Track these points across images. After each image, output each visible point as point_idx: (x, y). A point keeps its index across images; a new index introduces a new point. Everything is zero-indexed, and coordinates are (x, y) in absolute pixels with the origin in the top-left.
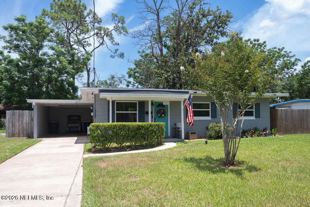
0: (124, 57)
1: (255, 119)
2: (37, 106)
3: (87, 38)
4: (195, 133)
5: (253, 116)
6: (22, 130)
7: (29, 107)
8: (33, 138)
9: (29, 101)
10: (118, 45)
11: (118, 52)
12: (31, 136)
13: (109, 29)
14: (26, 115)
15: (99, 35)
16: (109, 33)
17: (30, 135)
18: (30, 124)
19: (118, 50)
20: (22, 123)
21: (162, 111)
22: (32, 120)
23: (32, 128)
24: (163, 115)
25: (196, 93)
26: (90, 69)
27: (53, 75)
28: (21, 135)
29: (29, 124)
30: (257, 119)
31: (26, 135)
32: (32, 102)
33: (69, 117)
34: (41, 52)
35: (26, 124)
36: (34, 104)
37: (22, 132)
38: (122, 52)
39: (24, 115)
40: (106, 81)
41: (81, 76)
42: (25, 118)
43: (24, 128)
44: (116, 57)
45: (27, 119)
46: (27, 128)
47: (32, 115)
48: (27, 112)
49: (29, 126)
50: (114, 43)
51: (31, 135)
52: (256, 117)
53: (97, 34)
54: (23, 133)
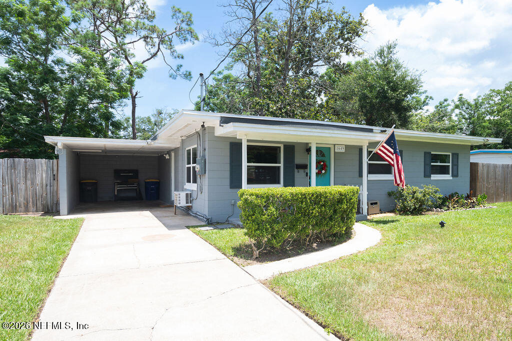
0: (192, 78)
1: (451, 178)
2: (65, 150)
3: (130, 43)
4: (376, 203)
5: (448, 173)
6: (32, 199)
7: (49, 153)
8: (58, 213)
9: (49, 139)
10: (182, 58)
11: (183, 70)
12: (52, 209)
13: (166, 31)
14: (40, 169)
15: (149, 40)
16: (167, 38)
17: (50, 208)
18: (50, 186)
19: (181, 66)
20: (32, 183)
21: (322, 163)
22: (55, 177)
23: (55, 194)
24: (323, 172)
25: (385, 131)
26: (136, 94)
27: (80, 98)
28: (31, 209)
29: (48, 187)
30: (454, 178)
31: (41, 208)
32: (56, 141)
33: (117, 172)
34: (51, 58)
35: (42, 187)
36: (60, 146)
37: (33, 202)
38: (189, 70)
39: (37, 167)
40: (149, 117)
41: (123, 104)
42: (38, 174)
43: (36, 195)
44: (178, 78)
45: (44, 175)
46: (44, 195)
47: (55, 168)
48: (42, 163)
49: (49, 191)
50: (175, 54)
51: (52, 207)
52: (453, 176)
53: (146, 38)
54: (35, 204)
